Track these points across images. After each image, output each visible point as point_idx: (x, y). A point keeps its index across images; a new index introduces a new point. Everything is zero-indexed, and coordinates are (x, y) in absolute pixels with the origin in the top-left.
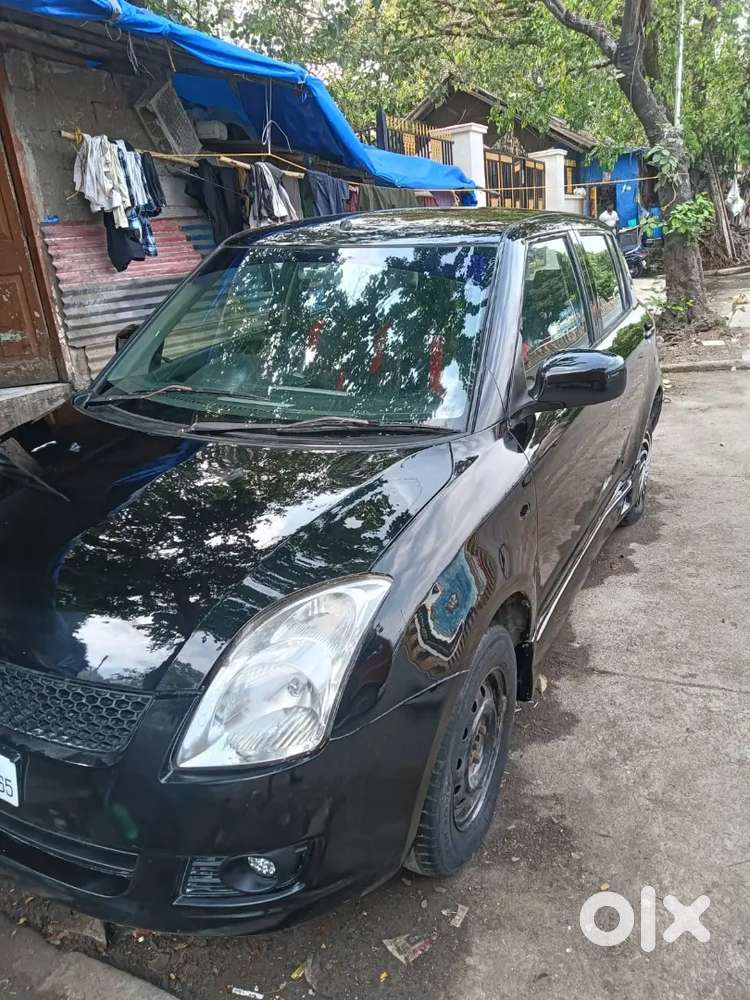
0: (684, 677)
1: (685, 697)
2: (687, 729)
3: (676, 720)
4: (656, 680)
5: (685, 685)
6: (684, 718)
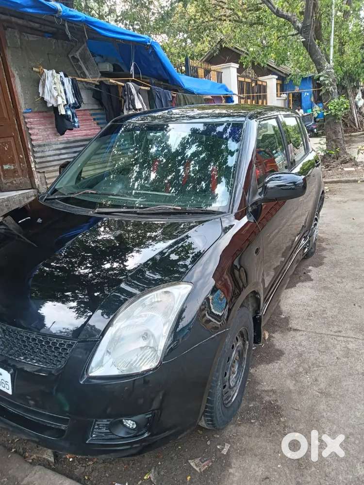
0: (335, 332)
1: (336, 342)
2: (337, 358)
3: (332, 353)
4: (322, 334)
5: (336, 336)
6: (335, 352)
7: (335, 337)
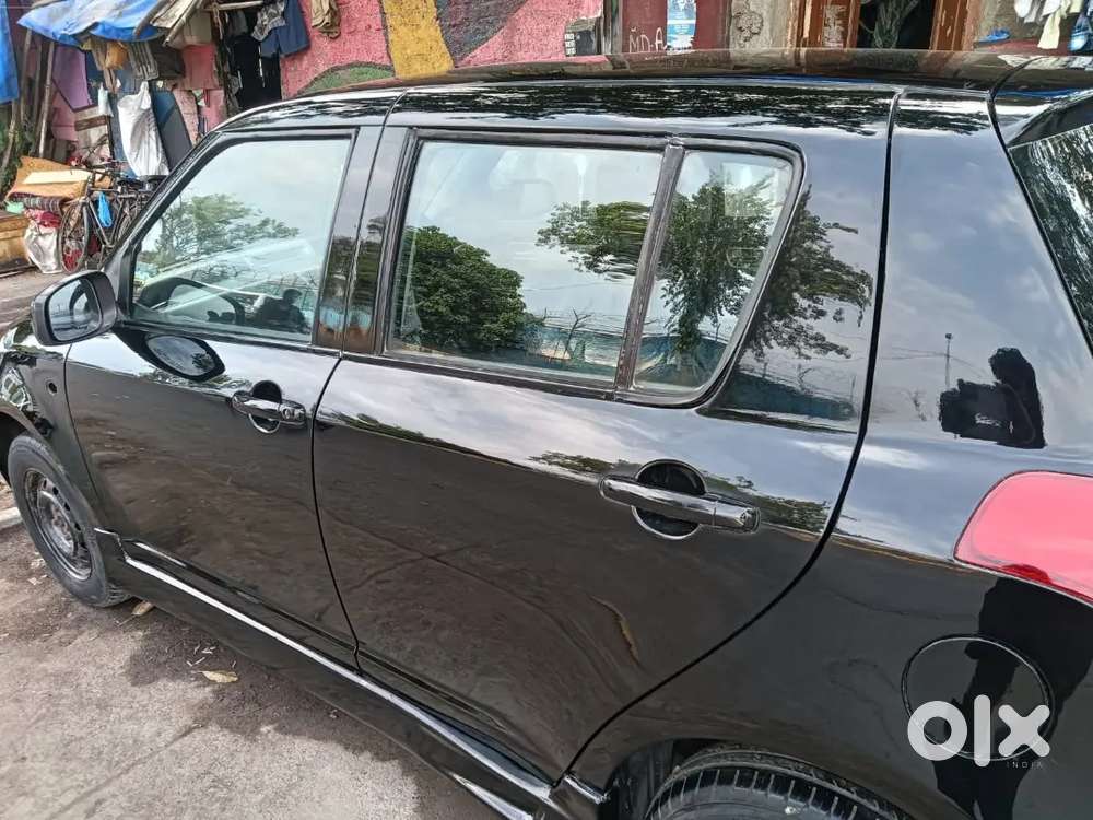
0: (99, 802)
1: (68, 782)
2: (24, 759)
3: (47, 756)
4: (127, 771)
5: (89, 794)
6: (43, 765)
7: (83, 791)
